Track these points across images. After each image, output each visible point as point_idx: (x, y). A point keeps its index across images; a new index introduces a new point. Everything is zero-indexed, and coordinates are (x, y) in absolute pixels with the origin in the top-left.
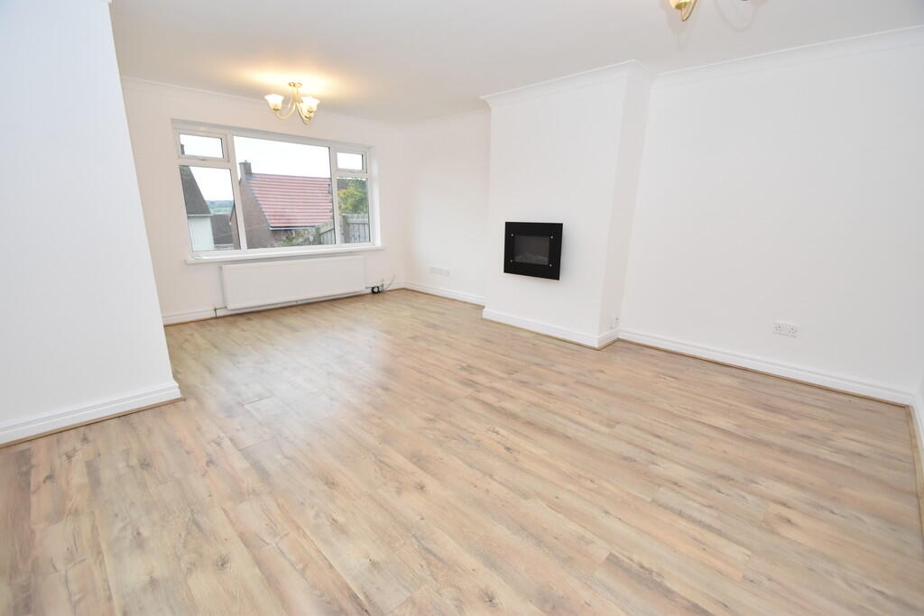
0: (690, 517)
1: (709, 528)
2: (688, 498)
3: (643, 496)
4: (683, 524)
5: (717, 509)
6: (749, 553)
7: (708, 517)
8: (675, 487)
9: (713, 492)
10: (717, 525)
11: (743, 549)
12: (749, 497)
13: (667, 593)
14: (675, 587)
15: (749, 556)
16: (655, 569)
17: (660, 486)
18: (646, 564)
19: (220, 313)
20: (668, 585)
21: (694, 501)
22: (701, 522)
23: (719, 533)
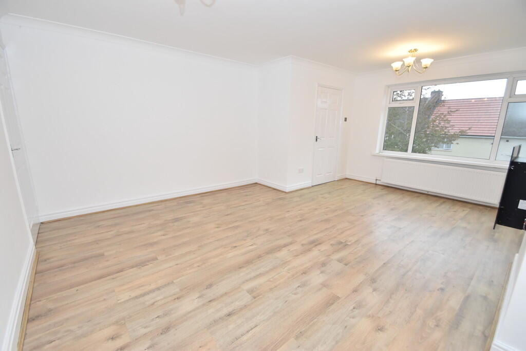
0: (154, 292)
1: (143, 295)
2: (164, 298)
3: (179, 280)
4: (153, 286)
5: (149, 306)
6: (119, 302)
7: (149, 299)
8: (176, 297)
9: (160, 313)
10: (142, 300)
11: (122, 301)
12: (143, 331)
13: (132, 267)
14: (131, 270)
15: (119, 300)
16: (142, 268)
17: (181, 290)
18: (146, 266)
19: (378, 182)
20: (134, 269)
21: (162, 299)
22: (148, 294)
23: (137, 297)
